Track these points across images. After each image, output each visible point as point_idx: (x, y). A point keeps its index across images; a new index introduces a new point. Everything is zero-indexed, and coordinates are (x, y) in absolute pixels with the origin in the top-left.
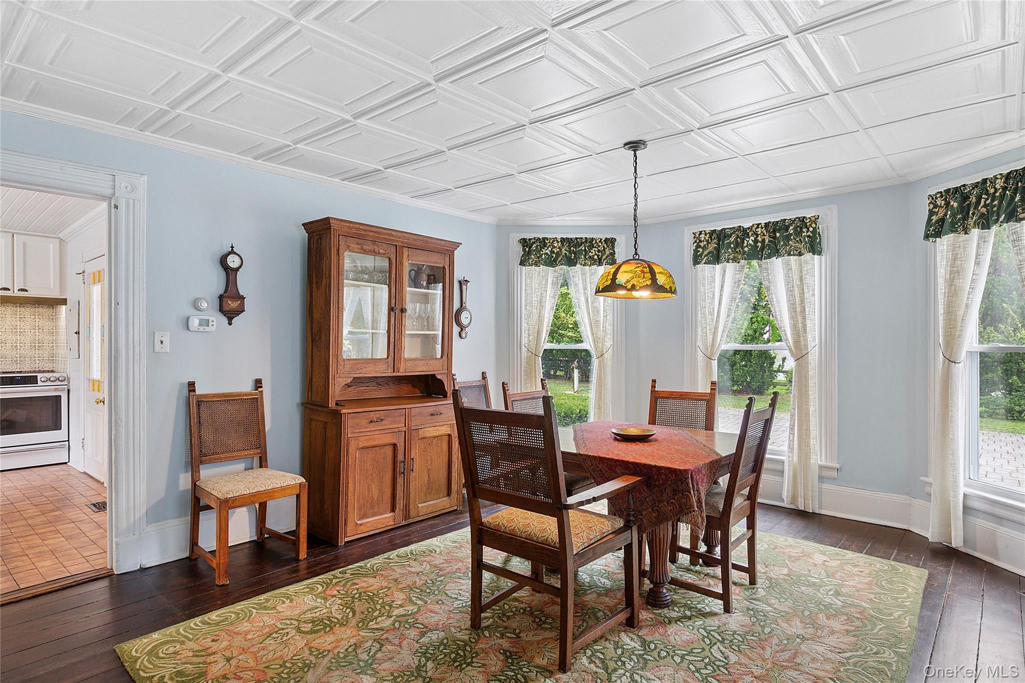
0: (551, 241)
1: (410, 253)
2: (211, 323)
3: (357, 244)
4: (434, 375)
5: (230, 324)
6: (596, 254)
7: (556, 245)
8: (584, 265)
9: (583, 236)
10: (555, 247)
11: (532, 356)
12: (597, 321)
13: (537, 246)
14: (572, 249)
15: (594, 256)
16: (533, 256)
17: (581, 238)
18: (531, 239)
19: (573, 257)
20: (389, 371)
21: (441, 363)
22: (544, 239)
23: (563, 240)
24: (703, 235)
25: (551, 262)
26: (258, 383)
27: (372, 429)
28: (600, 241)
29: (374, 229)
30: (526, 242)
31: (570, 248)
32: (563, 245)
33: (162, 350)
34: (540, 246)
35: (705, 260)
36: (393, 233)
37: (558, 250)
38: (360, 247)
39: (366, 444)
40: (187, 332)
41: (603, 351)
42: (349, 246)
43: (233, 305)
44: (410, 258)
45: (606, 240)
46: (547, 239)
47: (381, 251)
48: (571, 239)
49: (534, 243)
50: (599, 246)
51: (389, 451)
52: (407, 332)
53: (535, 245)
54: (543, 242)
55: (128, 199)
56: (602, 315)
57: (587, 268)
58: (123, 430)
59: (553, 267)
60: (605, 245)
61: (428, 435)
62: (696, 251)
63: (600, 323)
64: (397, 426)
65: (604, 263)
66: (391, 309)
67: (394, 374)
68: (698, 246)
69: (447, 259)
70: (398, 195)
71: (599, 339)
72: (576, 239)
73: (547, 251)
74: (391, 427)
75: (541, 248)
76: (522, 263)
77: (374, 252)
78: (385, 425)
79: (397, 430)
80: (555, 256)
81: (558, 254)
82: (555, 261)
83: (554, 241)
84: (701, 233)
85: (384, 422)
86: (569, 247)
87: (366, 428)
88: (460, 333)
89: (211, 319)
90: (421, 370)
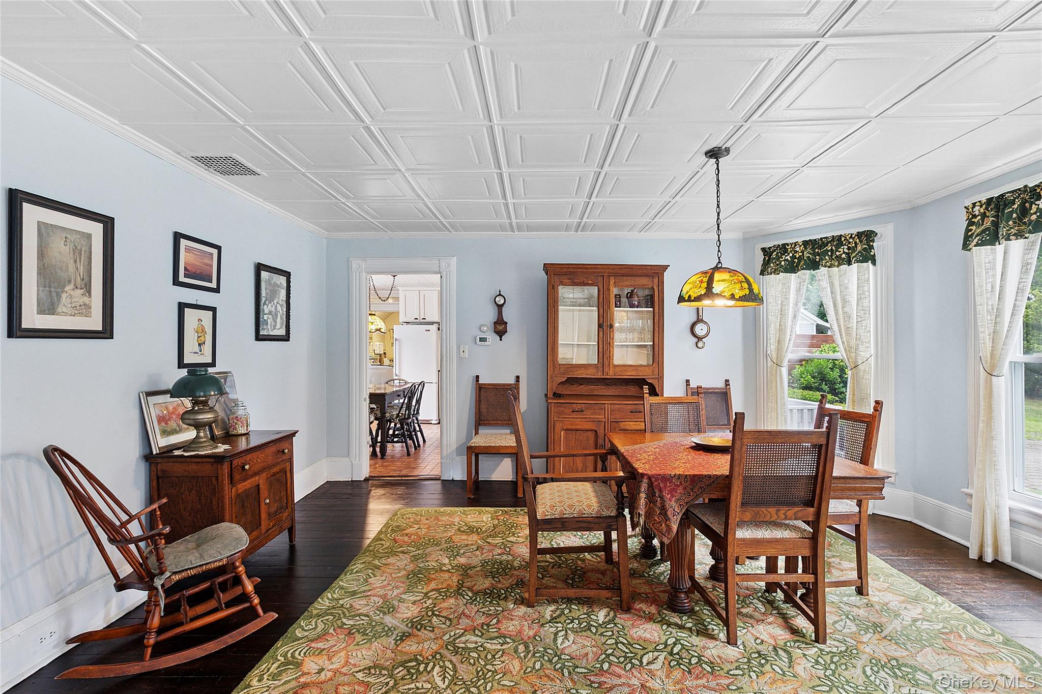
0: (793, 246)
1: (616, 280)
2: (488, 340)
3: (569, 279)
4: (644, 379)
5: (501, 340)
6: (844, 252)
7: (797, 249)
8: (829, 267)
9: (829, 235)
10: (796, 252)
11: (773, 366)
12: (848, 328)
13: (777, 253)
14: (817, 250)
15: (841, 254)
16: (772, 265)
17: (826, 238)
18: (771, 247)
19: (817, 260)
20: (599, 374)
21: (652, 369)
22: (784, 245)
23: (805, 243)
24: (977, 208)
25: (792, 268)
26: (518, 377)
27: (575, 417)
28: (851, 237)
29: (581, 266)
30: (766, 251)
31: (814, 251)
32: (806, 248)
33: (464, 356)
34: (781, 253)
35: (976, 240)
36: (598, 267)
37: (801, 254)
38: (571, 281)
39: (569, 427)
40: (476, 345)
41: (856, 361)
42: (562, 282)
43: (501, 328)
44: (616, 284)
45: (859, 235)
46: (788, 245)
47: (590, 282)
48: (815, 240)
49: (775, 251)
50: (849, 243)
51: (591, 435)
52: (615, 344)
53: (775, 253)
54: (783, 248)
55: (446, 272)
56: (855, 321)
57: (835, 269)
58: (444, 400)
59: (795, 273)
60: (858, 240)
61: (629, 428)
62: (968, 230)
63: (853, 329)
64: (597, 417)
65: (853, 261)
66: (600, 326)
67: (603, 377)
68: (971, 223)
69: (656, 281)
70: (626, 233)
71: (851, 348)
72: (821, 239)
73: (788, 257)
74: (592, 417)
75: (782, 254)
76: (762, 273)
77: (583, 283)
78: (586, 415)
79: (597, 420)
80: (796, 261)
81: (800, 259)
82: (797, 266)
83: (796, 245)
84: (974, 205)
85: (584, 413)
86: (813, 249)
87: (569, 415)
88: (696, 343)
89: (488, 337)
90: (631, 374)
